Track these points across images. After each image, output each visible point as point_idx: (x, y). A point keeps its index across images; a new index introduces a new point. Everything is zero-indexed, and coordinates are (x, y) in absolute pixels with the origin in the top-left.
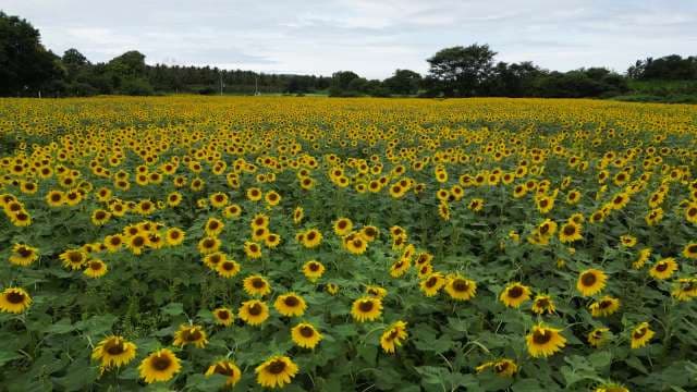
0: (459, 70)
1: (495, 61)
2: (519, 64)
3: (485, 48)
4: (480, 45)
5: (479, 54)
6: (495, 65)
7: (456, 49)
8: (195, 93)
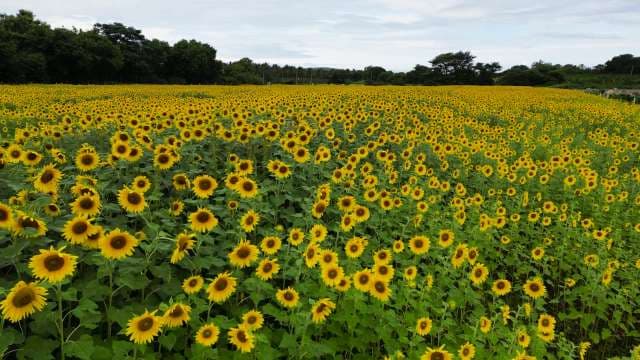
0: (451, 68)
1: (475, 62)
2: (490, 64)
3: (467, 54)
4: (464, 52)
5: (464, 57)
6: (474, 65)
7: (449, 54)
8: (282, 83)
